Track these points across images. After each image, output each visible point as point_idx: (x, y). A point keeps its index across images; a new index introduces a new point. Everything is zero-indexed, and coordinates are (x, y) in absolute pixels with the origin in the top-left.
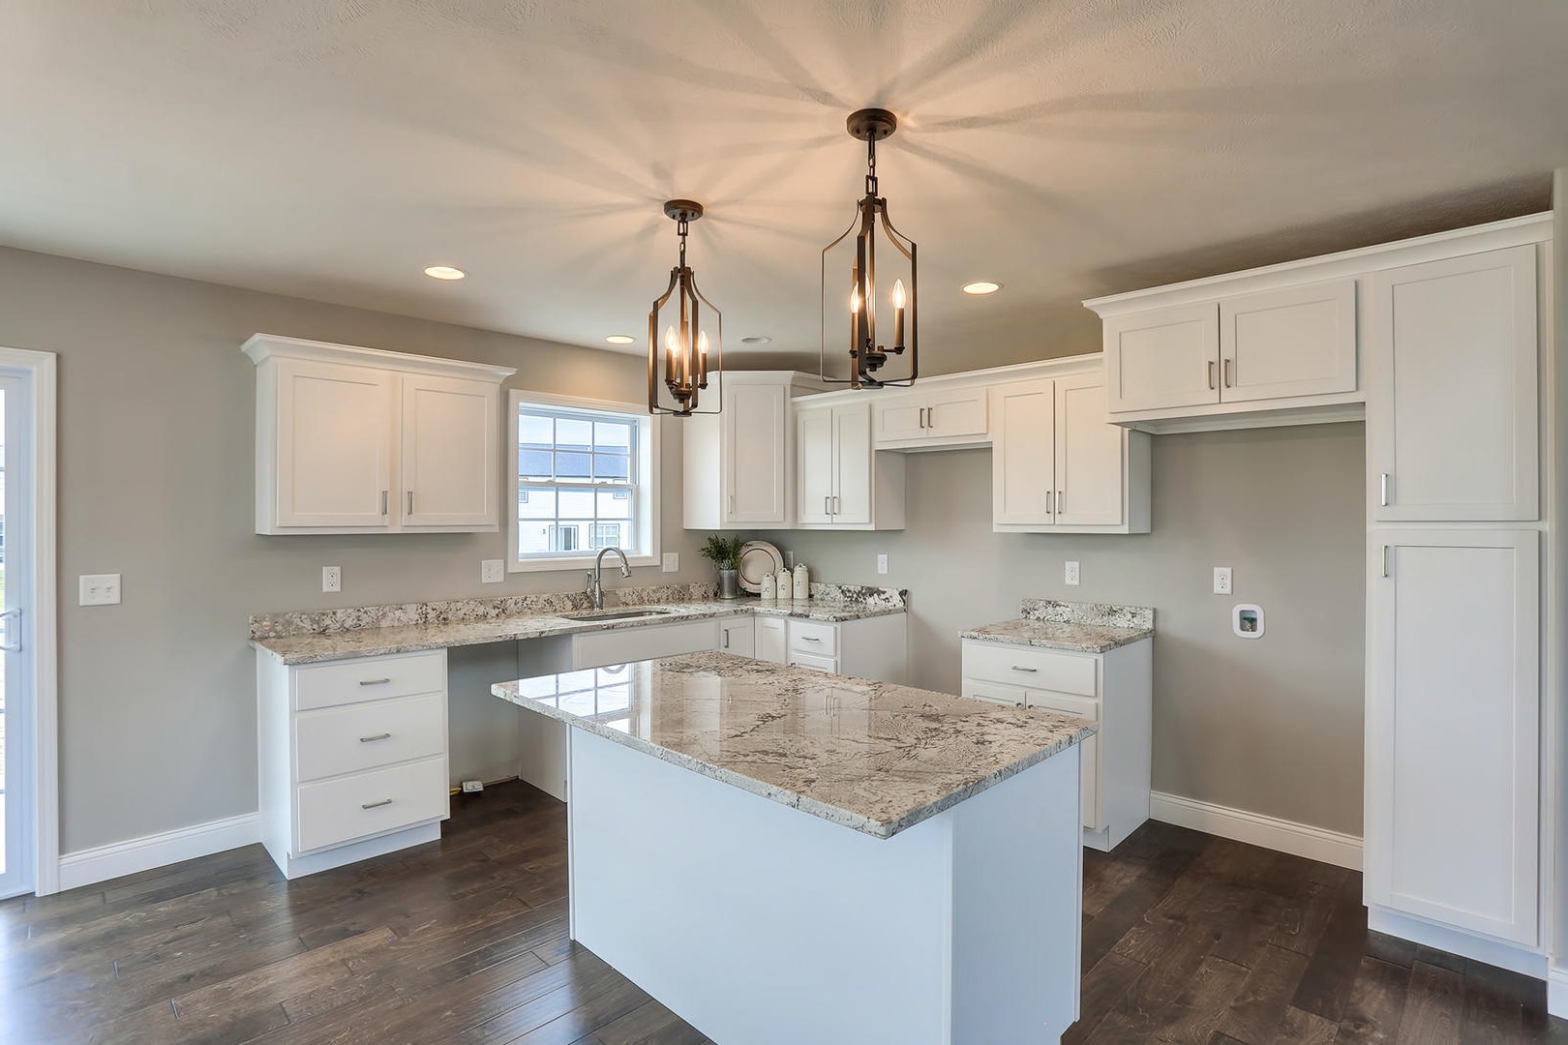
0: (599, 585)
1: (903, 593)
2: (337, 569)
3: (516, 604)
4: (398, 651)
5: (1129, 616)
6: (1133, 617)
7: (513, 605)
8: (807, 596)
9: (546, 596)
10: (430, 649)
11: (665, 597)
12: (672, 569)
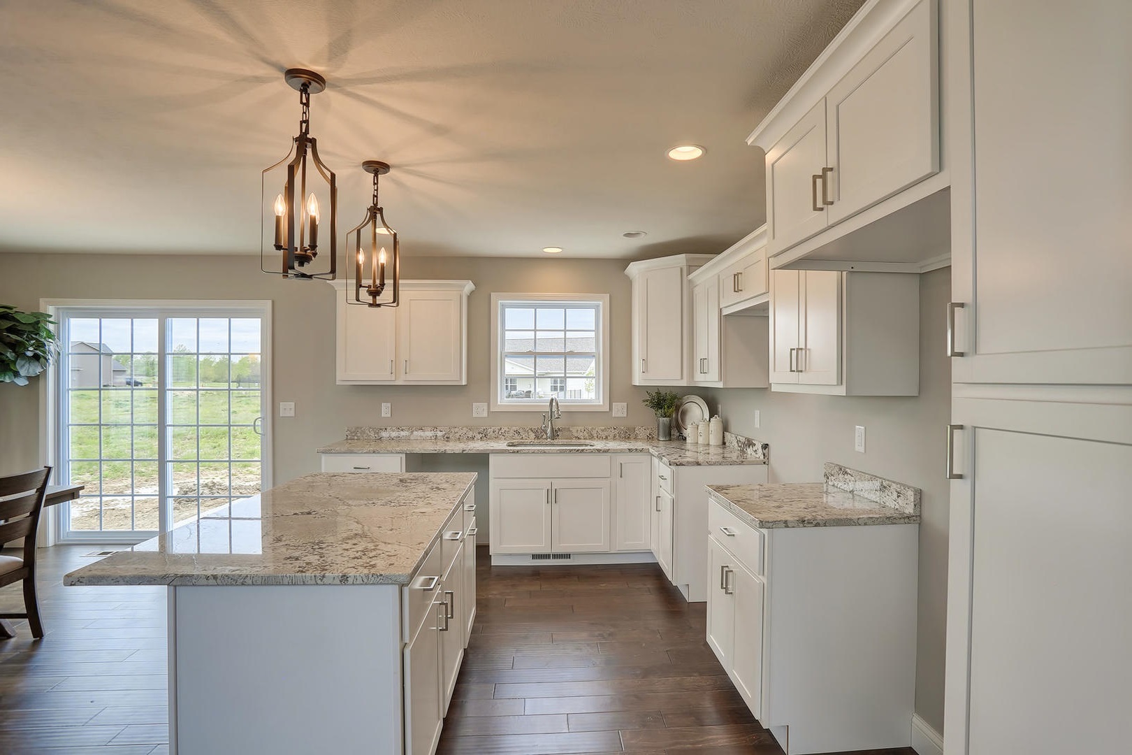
0: (551, 423)
1: (765, 446)
2: (389, 405)
3: (494, 432)
4: (374, 452)
5: (895, 494)
6: (898, 496)
7: (492, 433)
8: (721, 443)
9: (515, 428)
10: (392, 453)
11: (612, 436)
12: (620, 415)
